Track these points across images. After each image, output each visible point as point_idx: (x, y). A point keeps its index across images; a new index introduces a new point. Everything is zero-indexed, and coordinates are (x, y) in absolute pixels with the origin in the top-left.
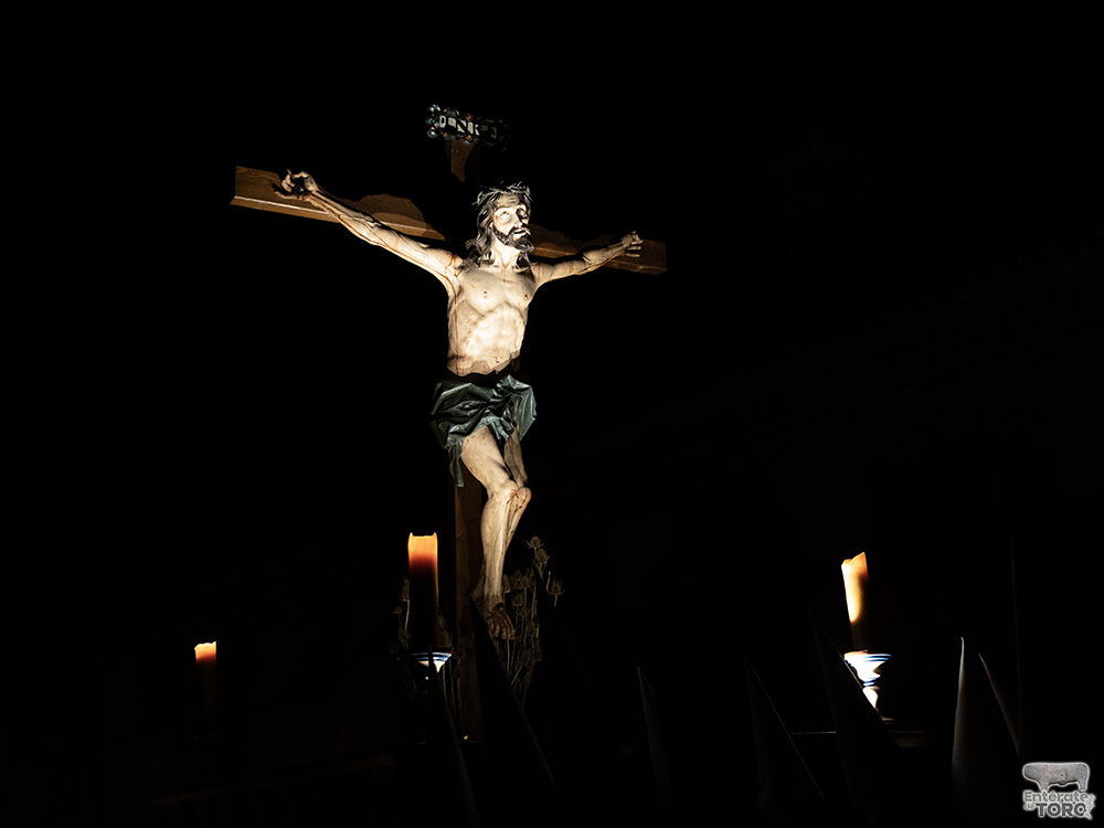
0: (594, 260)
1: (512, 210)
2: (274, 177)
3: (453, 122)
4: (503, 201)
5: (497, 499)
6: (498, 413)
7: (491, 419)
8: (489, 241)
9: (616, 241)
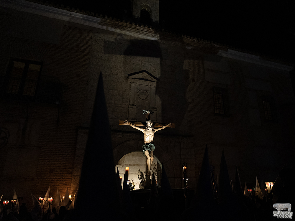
0: (164, 127)
1: (150, 124)
2: (124, 121)
3: (146, 112)
4: (149, 122)
5: (148, 159)
6: (149, 148)
7: (148, 149)
8: (148, 127)
9: (168, 124)
